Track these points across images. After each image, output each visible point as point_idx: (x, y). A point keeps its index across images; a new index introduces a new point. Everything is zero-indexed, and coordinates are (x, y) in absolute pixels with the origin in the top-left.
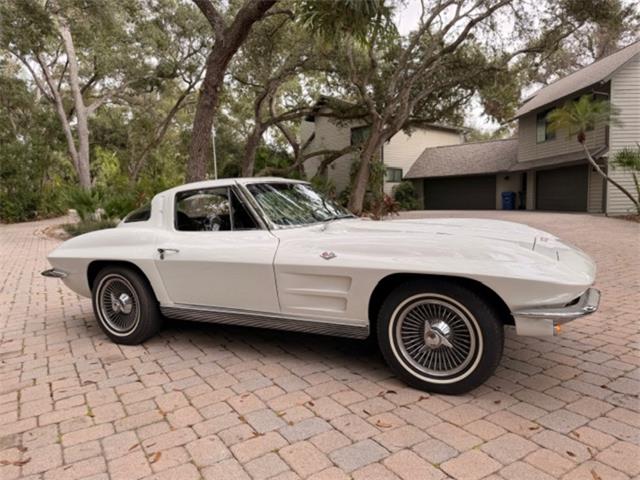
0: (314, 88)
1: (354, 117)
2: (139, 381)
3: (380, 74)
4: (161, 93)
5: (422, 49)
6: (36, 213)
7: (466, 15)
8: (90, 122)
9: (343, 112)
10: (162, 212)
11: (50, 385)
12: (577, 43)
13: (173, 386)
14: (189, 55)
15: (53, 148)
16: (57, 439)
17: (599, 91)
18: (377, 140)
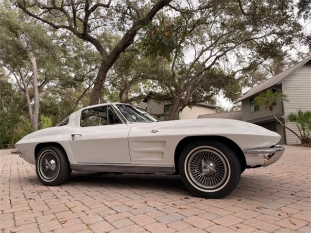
0: (146, 89)
1: (165, 99)
2: (57, 198)
3: (177, 81)
4: (76, 88)
5: (196, 70)
6: (8, 145)
7: (215, 55)
8: (40, 103)
9: (160, 97)
10: (74, 120)
11: (10, 200)
12: (265, 69)
13: (74, 199)
14: (90, 72)
15: (21, 114)
16: (13, 218)
17: (276, 88)
18: (176, 107)
